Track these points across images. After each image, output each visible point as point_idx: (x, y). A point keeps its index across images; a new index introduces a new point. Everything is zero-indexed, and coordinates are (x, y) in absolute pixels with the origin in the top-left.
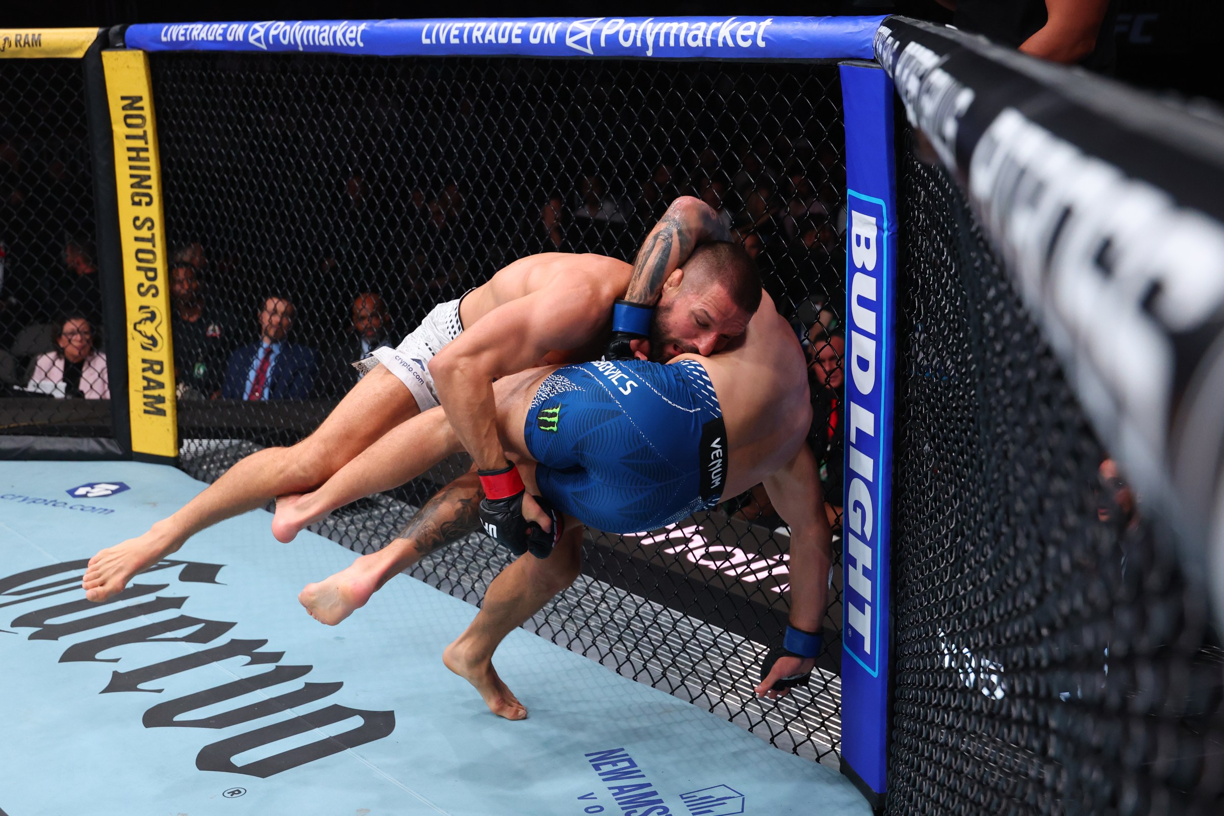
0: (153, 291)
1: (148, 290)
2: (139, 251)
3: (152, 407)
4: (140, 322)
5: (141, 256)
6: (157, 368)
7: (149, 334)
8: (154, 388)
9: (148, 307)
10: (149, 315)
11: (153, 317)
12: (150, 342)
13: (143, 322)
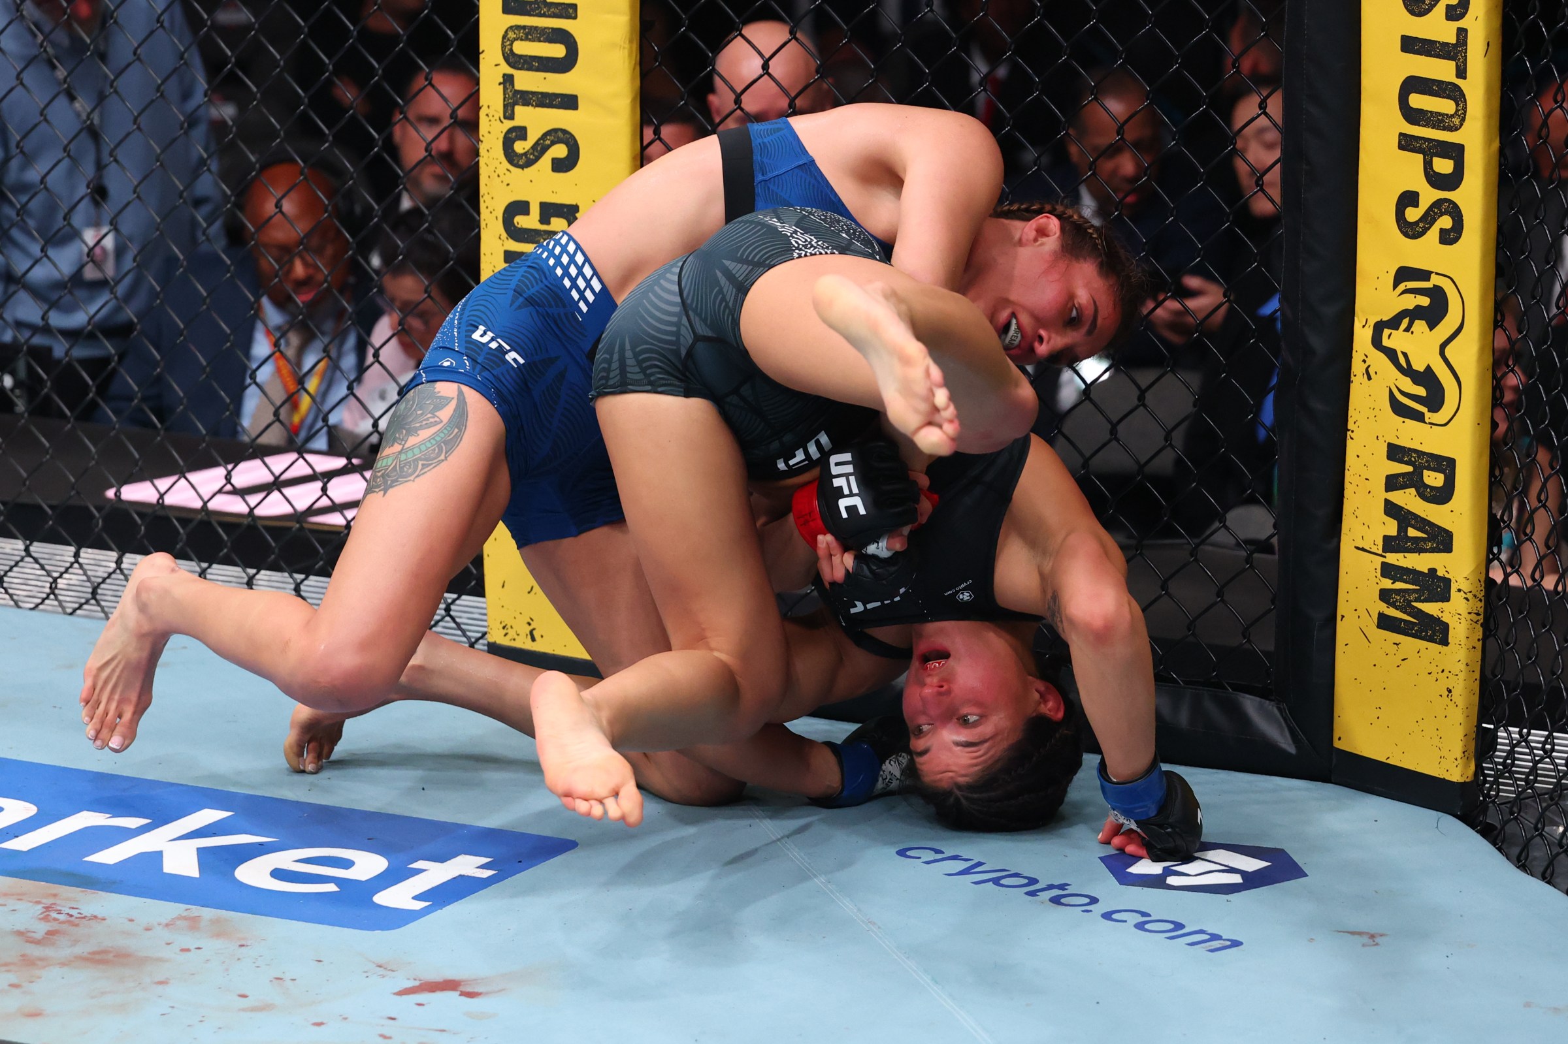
0: (1446, 222)
1: (1429, 218)
2: (1412, 85)
3: (1407, 608)
4: (1394, 323)
5: (1417, 101)
6: (1434, 479)
7: (1419, 366)
8: (1417, 547)
9: (1425, 275)
10: (1425, 301)
11: (1434, 312)
12: (1421, 391)
13: (1405, 323)
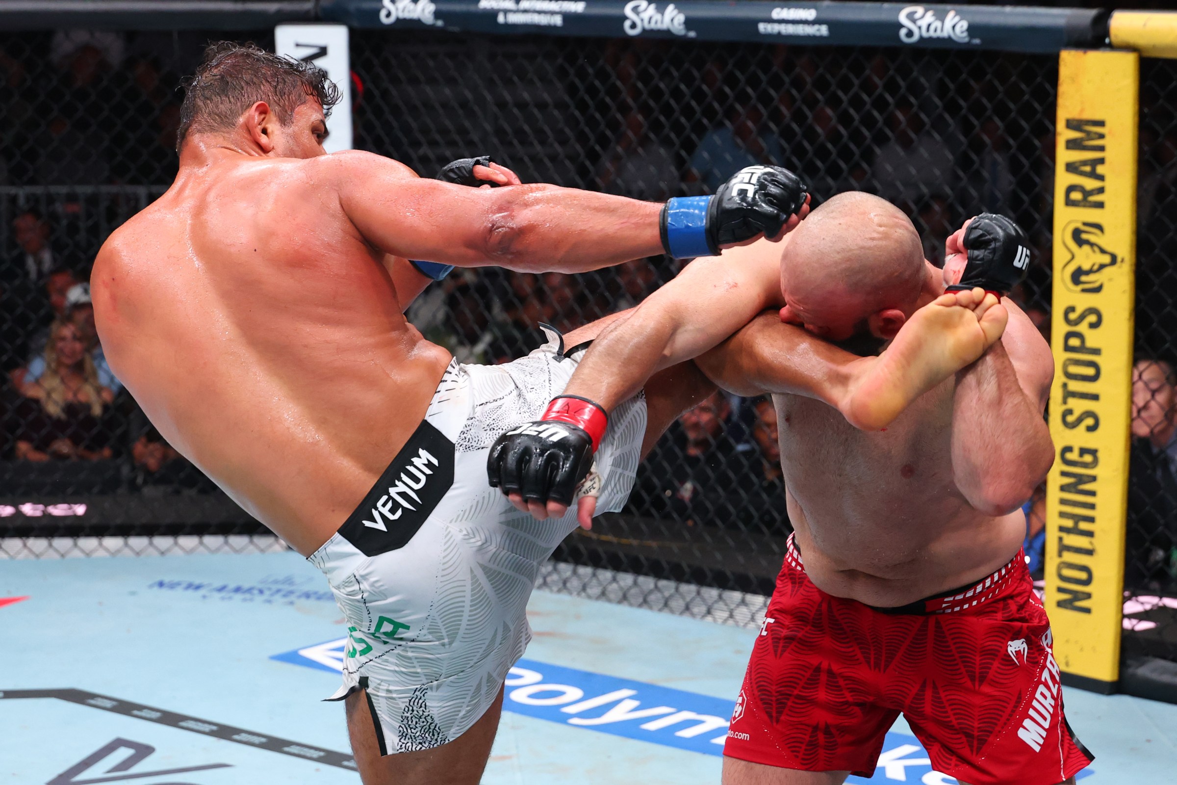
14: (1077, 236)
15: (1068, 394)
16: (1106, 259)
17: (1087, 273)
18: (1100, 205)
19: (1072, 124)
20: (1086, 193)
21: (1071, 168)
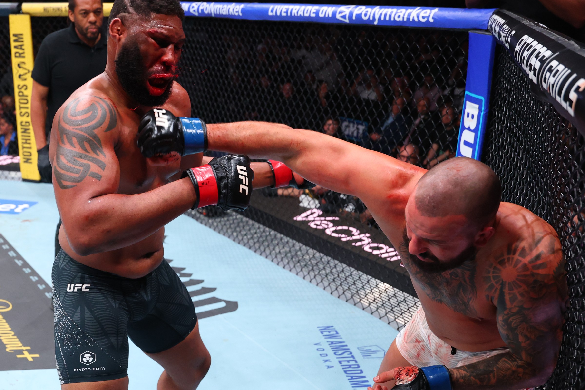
14: (19, 65)
15: (21, 108)
16: (27, 71)
17: (23, 75)
18: (24, 57)
19: (15, 35)
20: (20, 54)
21: (16, 47)
